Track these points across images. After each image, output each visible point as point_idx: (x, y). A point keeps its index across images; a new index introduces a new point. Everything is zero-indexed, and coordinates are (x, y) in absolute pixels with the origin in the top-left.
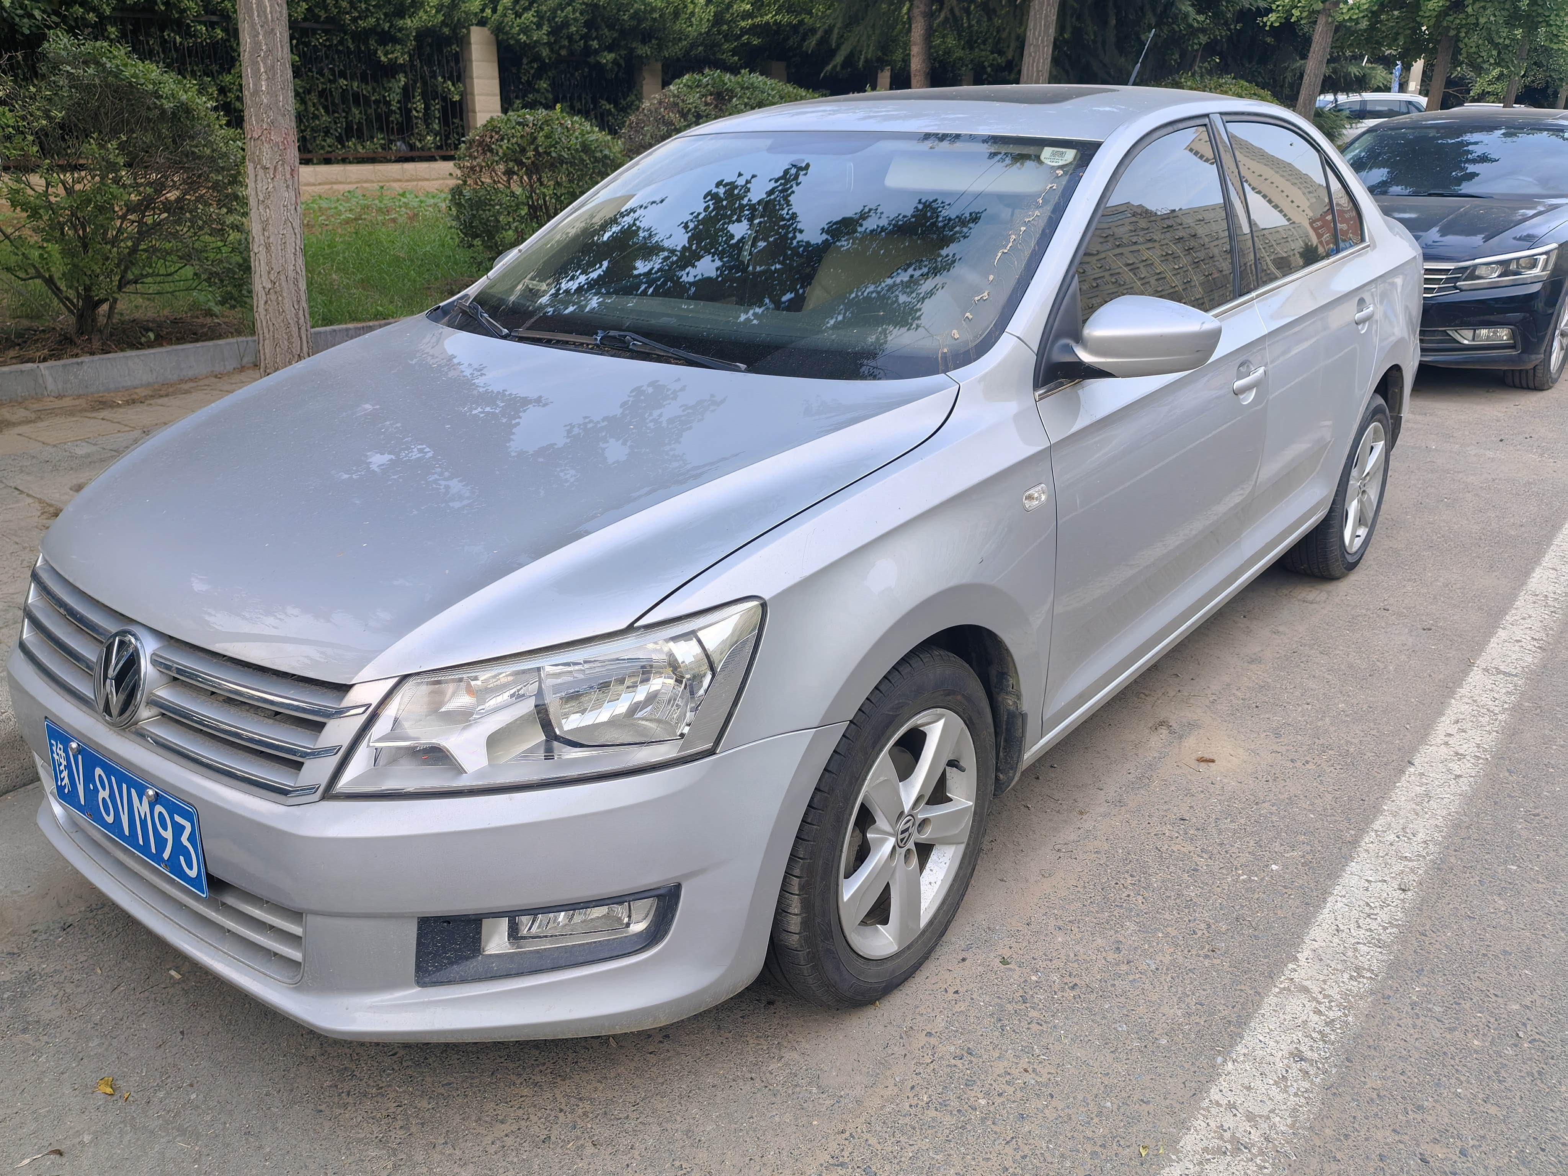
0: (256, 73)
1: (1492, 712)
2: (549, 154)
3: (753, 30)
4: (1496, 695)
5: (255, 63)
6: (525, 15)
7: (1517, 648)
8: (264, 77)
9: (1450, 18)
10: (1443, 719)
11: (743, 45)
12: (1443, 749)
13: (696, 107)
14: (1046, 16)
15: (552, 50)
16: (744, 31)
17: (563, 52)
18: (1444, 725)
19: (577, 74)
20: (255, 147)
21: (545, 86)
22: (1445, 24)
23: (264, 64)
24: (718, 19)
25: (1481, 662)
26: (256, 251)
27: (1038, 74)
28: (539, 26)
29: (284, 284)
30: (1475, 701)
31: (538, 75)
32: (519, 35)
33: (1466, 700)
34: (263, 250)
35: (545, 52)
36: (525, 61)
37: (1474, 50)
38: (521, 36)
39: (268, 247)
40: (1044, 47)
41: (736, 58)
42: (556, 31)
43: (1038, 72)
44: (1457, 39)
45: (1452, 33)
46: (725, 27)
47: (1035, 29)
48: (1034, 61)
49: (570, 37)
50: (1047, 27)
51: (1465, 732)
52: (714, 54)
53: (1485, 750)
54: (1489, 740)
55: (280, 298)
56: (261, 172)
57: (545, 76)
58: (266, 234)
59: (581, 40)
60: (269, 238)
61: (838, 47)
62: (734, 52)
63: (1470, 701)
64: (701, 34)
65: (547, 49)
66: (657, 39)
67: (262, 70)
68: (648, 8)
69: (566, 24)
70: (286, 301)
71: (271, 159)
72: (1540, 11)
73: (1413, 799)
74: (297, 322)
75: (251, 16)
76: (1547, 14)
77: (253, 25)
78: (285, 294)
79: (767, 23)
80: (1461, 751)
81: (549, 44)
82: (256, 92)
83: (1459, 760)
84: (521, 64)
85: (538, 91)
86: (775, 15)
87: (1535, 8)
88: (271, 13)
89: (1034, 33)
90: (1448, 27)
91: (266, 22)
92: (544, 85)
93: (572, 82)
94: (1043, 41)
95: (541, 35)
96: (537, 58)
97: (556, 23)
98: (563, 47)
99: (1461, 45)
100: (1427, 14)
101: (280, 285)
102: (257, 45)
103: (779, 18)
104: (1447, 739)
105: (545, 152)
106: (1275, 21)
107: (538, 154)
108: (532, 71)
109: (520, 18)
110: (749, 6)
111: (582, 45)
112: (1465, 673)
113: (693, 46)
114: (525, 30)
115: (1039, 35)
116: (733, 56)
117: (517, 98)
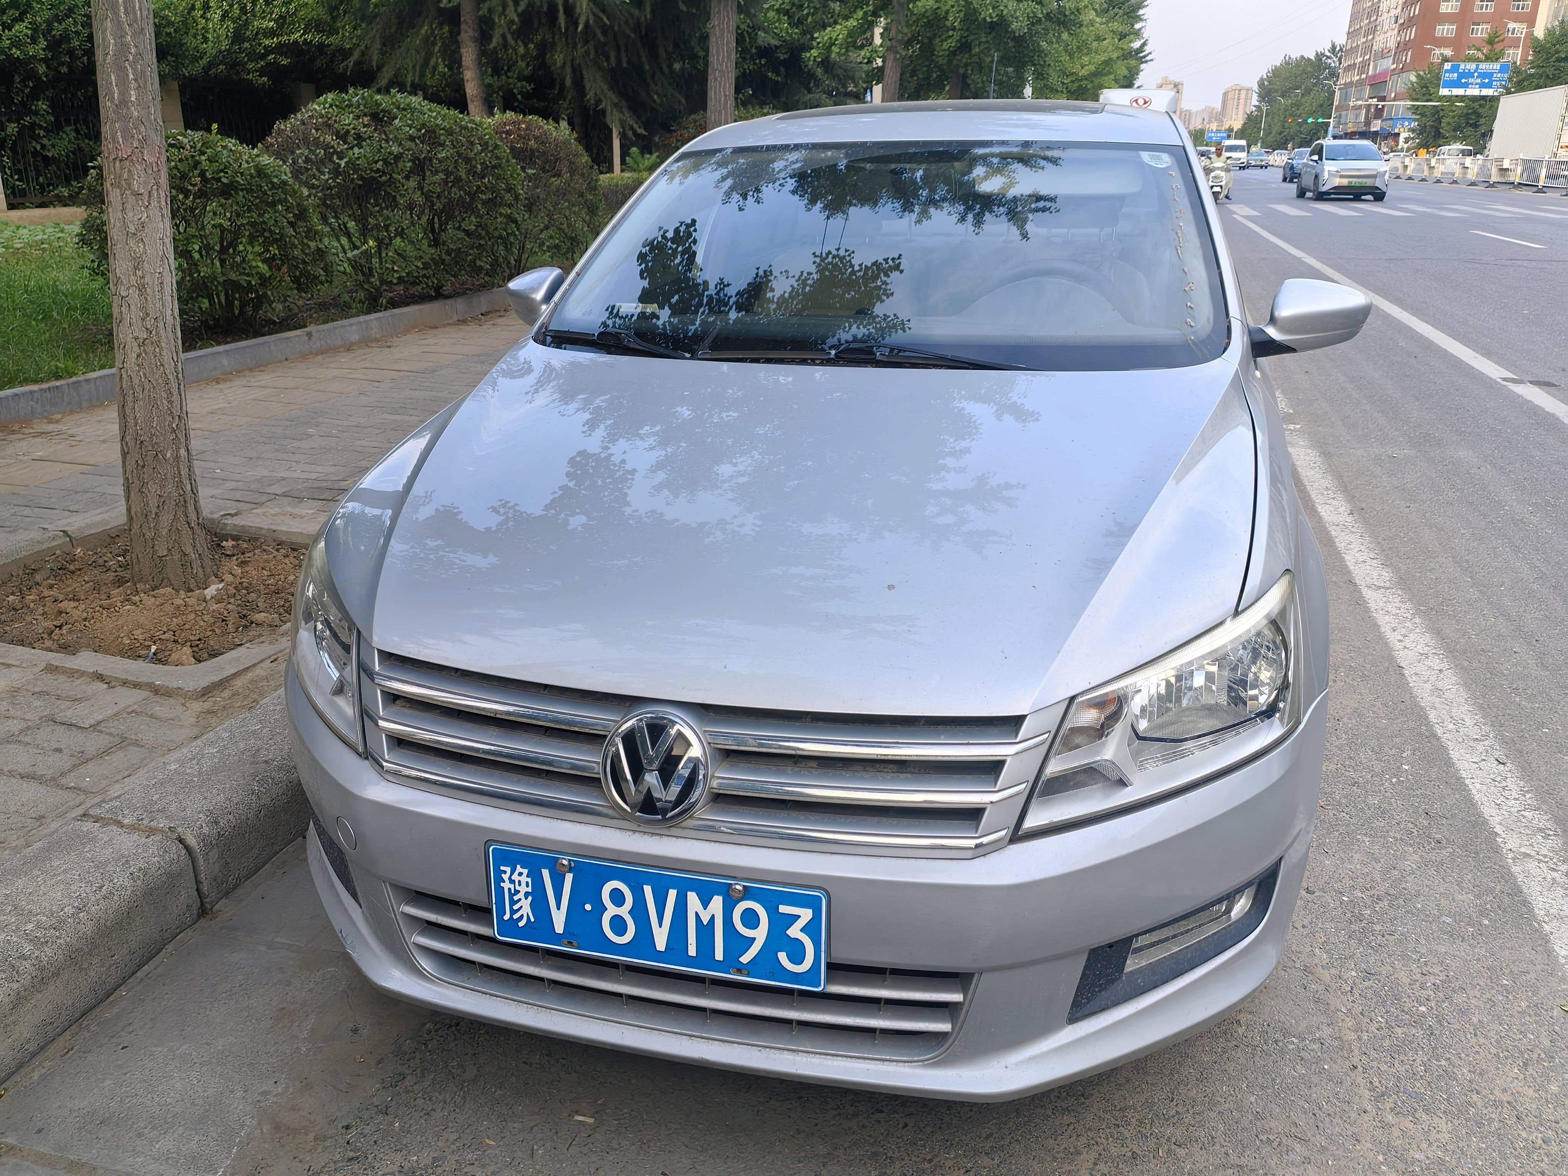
0: (123, 81)
2: (219, 180)
3: (280, 49)
5: (122, 70)
6: (17, 27)
8: (133, 84)
9: (958, 57)
11: (269, 64)
13: (354, 129)
14: (728, 43)
15: (48, 67)
16: (269, 50)
17: (64, 70)
19: (79, 93)
20: (122, 169)
21: (45, 107)
22: (955, 62)
23: (133, 69)
24: (238, 37)
26: (123, 294)
27: (725, 98)
28: (34, 40)
29: (162, 332)
31: (35, 96)
32: (10, 49)
34: (134, 294)
35: (42, 69)
36: (17, 79)
37: (980, 85)
38: (14, 50)
39: (142, 288)
40: (728, 72)
41: (265, 79)
42: (54, 45)
43: (725, 96)
44: (965, 76)
45: (962, 71)
46: (246, 45)
47: (718, 56)
48: (720, 86)
49: (71, 53)
50: (729, 54)
52: (238, 73)
55: (157, 350)
56: (131, 199)
57: (42, 96)
58: (139, 273)
59: (83, 55)
60: (142, 277)
61: (380, 68)
62: (262, 72)
64: (220, 52)
65: (44, 66)
66: (172, 55)
67: (131, 76)
68: (164, 22)
69: (65, 38)
70: (164, 353)
71: (145, 182)
72: (1026, 52)
74: (177, 377)
75: (116, 13)
76: (1031, 54)
77: (119, 25)
78: (163, 345)
79: (296, 42)
81: (45, 61)
82: (124, 102)
84: (13, 82)
85: (36, 113)
86: (304, 34)
87: (1021, 50)
88: (140, 9)
89: (718, 59)
90: (958, 66)
91: (136, 21)
92: (43, 106)
93: (76, 102)
94: (726, 67)
95: (39, 49)
96: (33, 75)
97: (54, 36)
98: (63, 64)
99: (970, 82)
100: (941, 54)
101: (158, 333)
102: (123, 49)
103: (309, 37)
105: (213, 178)
106: (818, 56)
107: (204, 179)
108: (27, 91)
109: (10, 30)
110: (272, 24)
111: (85, 61)
113: (210, 65)
114: (17, 43)
115: (723, 61)
116: (261, 76)
117: (9, 121)
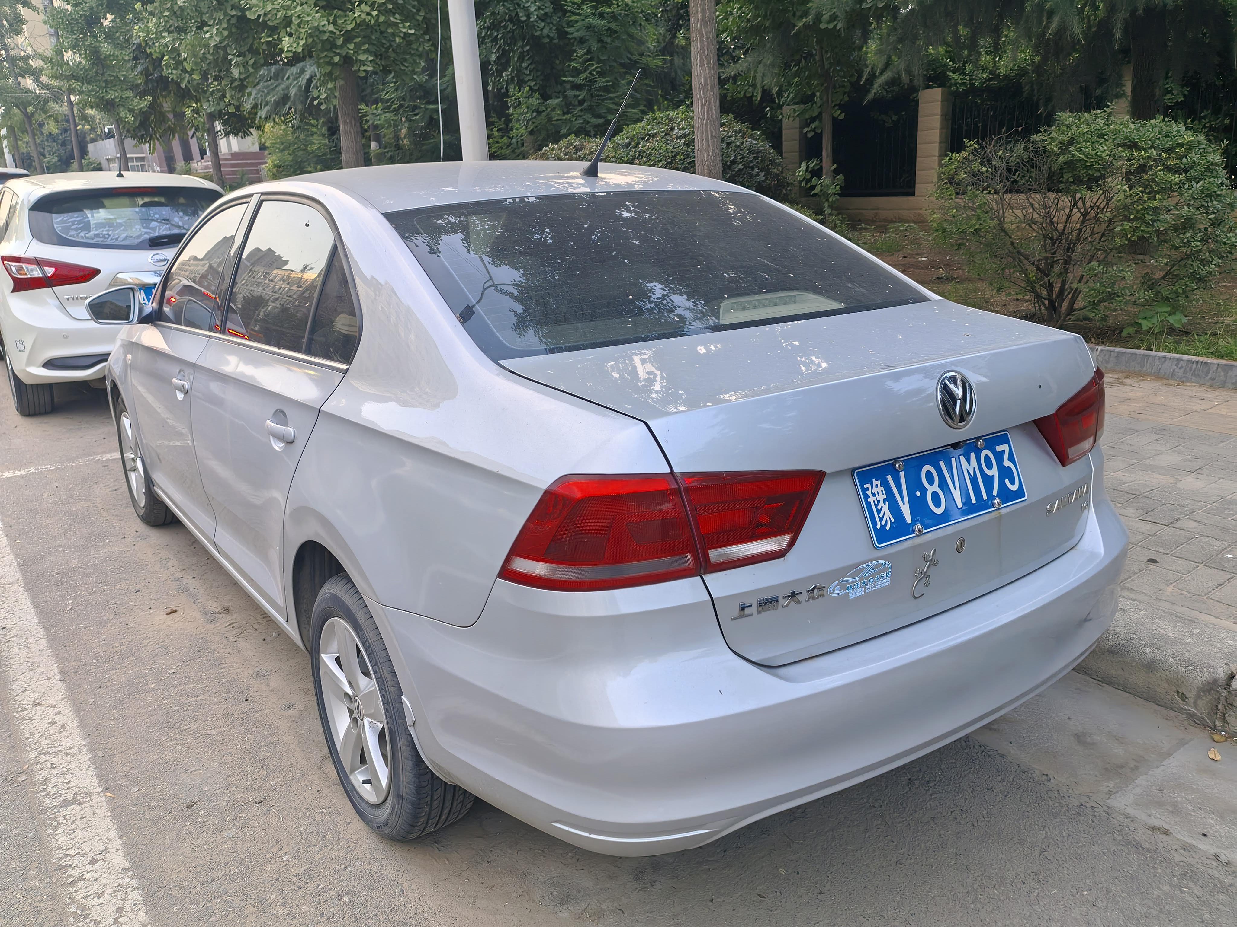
1: (45, 754)
4: (56, 771)
7: (86, 848)
10: (75, 723)
12: (52, 702)
18: (67, 716)
25: (100, 801)
30: (67, 755)
33: (74, 750)
51: (49, 723)
53: (24, 718)
54: (26, 728)
63: (71, 751)
73: (39, 663)
80: (39, 708)
83: (34, 702)
104: (57, 710)
112: (101, 778)
